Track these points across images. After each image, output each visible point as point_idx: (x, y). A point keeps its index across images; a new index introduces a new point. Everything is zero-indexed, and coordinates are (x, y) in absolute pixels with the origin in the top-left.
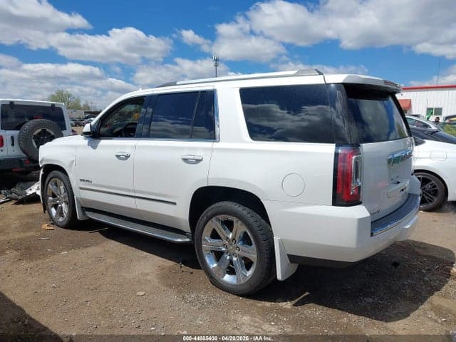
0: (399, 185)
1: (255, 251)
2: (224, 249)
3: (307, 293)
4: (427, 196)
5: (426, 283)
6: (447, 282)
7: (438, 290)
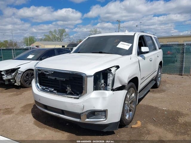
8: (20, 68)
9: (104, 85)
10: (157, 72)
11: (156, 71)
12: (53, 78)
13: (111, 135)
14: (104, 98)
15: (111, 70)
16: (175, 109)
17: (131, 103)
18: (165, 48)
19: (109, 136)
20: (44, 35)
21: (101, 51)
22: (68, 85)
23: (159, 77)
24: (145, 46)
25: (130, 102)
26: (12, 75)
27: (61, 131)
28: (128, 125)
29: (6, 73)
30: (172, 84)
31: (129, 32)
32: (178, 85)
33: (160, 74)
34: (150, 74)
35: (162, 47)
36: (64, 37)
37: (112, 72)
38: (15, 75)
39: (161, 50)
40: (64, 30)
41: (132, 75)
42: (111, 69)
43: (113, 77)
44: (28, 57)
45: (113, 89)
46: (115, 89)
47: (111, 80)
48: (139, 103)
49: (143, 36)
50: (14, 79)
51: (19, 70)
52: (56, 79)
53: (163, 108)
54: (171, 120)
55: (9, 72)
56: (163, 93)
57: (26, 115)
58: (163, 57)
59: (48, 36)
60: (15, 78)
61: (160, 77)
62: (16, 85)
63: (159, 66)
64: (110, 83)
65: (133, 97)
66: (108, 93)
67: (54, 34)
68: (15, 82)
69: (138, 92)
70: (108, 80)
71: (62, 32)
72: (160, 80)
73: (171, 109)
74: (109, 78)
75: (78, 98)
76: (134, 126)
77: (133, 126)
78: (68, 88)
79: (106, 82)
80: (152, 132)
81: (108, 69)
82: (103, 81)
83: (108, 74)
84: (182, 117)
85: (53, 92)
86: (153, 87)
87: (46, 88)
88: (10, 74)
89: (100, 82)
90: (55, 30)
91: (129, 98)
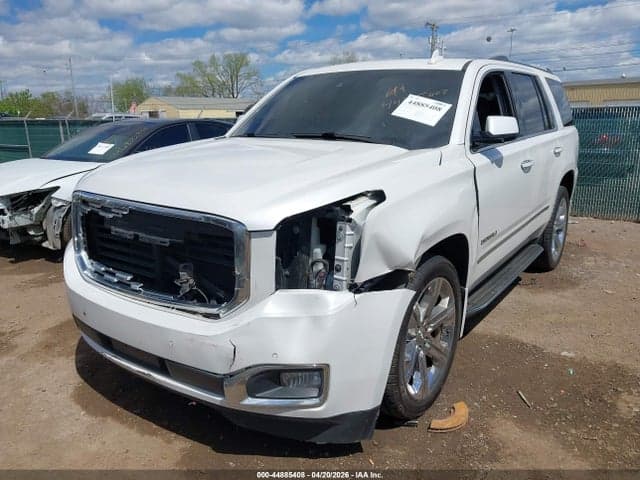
8: (58, 188)
9: (325, 265)
10: (550, 211)
11: (548, 207)
12: (128, 234)
13: (347, 454)
14: (317, 321)
15: (349, 210)
16: (608, 359)
17: (434, 334)
18: (588, 122)
19: (337, 459)
20: (178, 75)
21: (329, 131)
22: (185, 261)
23: (558, 231)
24: (509, 113)
25: (430, 330)
26: (32, 215)
27: (165, 431)
28: (416, 418)
29: (13, 206)
30: (609, 257)
31: (445, 57)
32: (628, 260)
33: (562, 217)
34: (527, 216)
35: (577, 118)
36: (243, 82)
37: (351, 216)
38: (43, 214)
39: (572, 129)
40: (243, 59)
41: (441, 227)
42: (349, 206)
43: (356, 239)
44: (92, 152)
45: (356, 285)
46: (365, 282)
47: (346, 250)
48: (470, 330)
49: (502, 72)
50: (38, 226)
51: (55, 195)
52: (137, 237)
53: (563, 350)
54: (587, 401)
55: (22, 201)
56: (569, 293)
57: (52, 363)
58: (581, 157)
59: (191, 79)
60: (41, 223)
61: (564, 228)
62: (47, 249)
63: (559, 191)
64: (343, 261)
65: (446, 310)
66: (337, 301)
67: (209, 70)
68: (45, 237)
69: (467, 290)
70: (338, 247)
71: (236, 65)
72: (561, 241)
73: (592, 355)
74: (340, 240)
75: (216, 317)
76: (440, 421)
77: (436, 423)
78: (184, 275)
79: (329, 256)
80: (508, 452)
81: (339, 203)
82: (318, 252)
83: (338, 225)
84: (634, 391)
85: (129, 285)
86: (534, 268)
87: (107, 272)
88: (26, 211)
89: (309, 254)
90: (213, 58)
91: (425, 318)
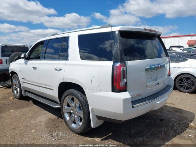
0: (157, 81)
1: (82, 113)
2: (72, 112)
3: (111, 134)
4: (189, 86)
5: (174, 130)
6: (185, 130)
7: (179, 134)
